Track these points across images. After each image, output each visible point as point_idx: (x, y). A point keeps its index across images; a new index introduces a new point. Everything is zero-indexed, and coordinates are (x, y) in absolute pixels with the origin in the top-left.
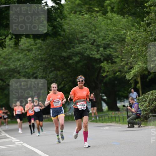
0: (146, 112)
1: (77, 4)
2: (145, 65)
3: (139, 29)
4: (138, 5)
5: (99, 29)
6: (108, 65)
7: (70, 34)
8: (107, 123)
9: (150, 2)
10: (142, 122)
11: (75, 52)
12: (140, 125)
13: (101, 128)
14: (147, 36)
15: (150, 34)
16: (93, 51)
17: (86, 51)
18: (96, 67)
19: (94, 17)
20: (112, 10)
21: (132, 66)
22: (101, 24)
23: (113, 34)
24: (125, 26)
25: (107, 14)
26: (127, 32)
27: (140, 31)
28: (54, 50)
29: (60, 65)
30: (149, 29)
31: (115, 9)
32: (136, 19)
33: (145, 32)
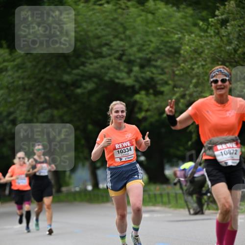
3: (206, 31)
5: (131, 31)
6: (147, 98)
14: (222, 44)
15: (227, 41)
16: (119, 70)
17: (107, 71)
19: (124, 9)
22: (135, 21)
23: (158, 40)
24: (179, 25)
25: (146, 4)
26: (185, 36)
27: (208, 35)
29: (59, 97)
30: (226, 31)
32: (200, 12)
33: (216, 37)
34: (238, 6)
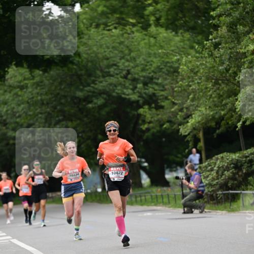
0: (212, 189)
1: (100, 12)
2: (211, 111)
3: (201, 53)
4: (199, 14)
5: (136, 53)
6: (150, 112)
7: (88, 61)
8: (148, 206)
9: (218, 9)
10: (205, 204)
11: (96, 91)
12: (202, 209)
13: (140, 215)
14: (215, 64)
15: (219, 61)
16: (127, 88)
17: (115, 88)
18: (131, 115)
19: (129, 34)
20: (158, 23)
21: (189, 113)
22: (139, 44)
23: (159, 60)
24: (177, 47)
25: (149, 29)
26: (183, 57)
27: (203, 56)
28: (63, 87)
29: (72, 111)
30: (218, 53)
31: (162, 21)
32: (196, 37)
33: (210, 58)
34: (229, 31)
